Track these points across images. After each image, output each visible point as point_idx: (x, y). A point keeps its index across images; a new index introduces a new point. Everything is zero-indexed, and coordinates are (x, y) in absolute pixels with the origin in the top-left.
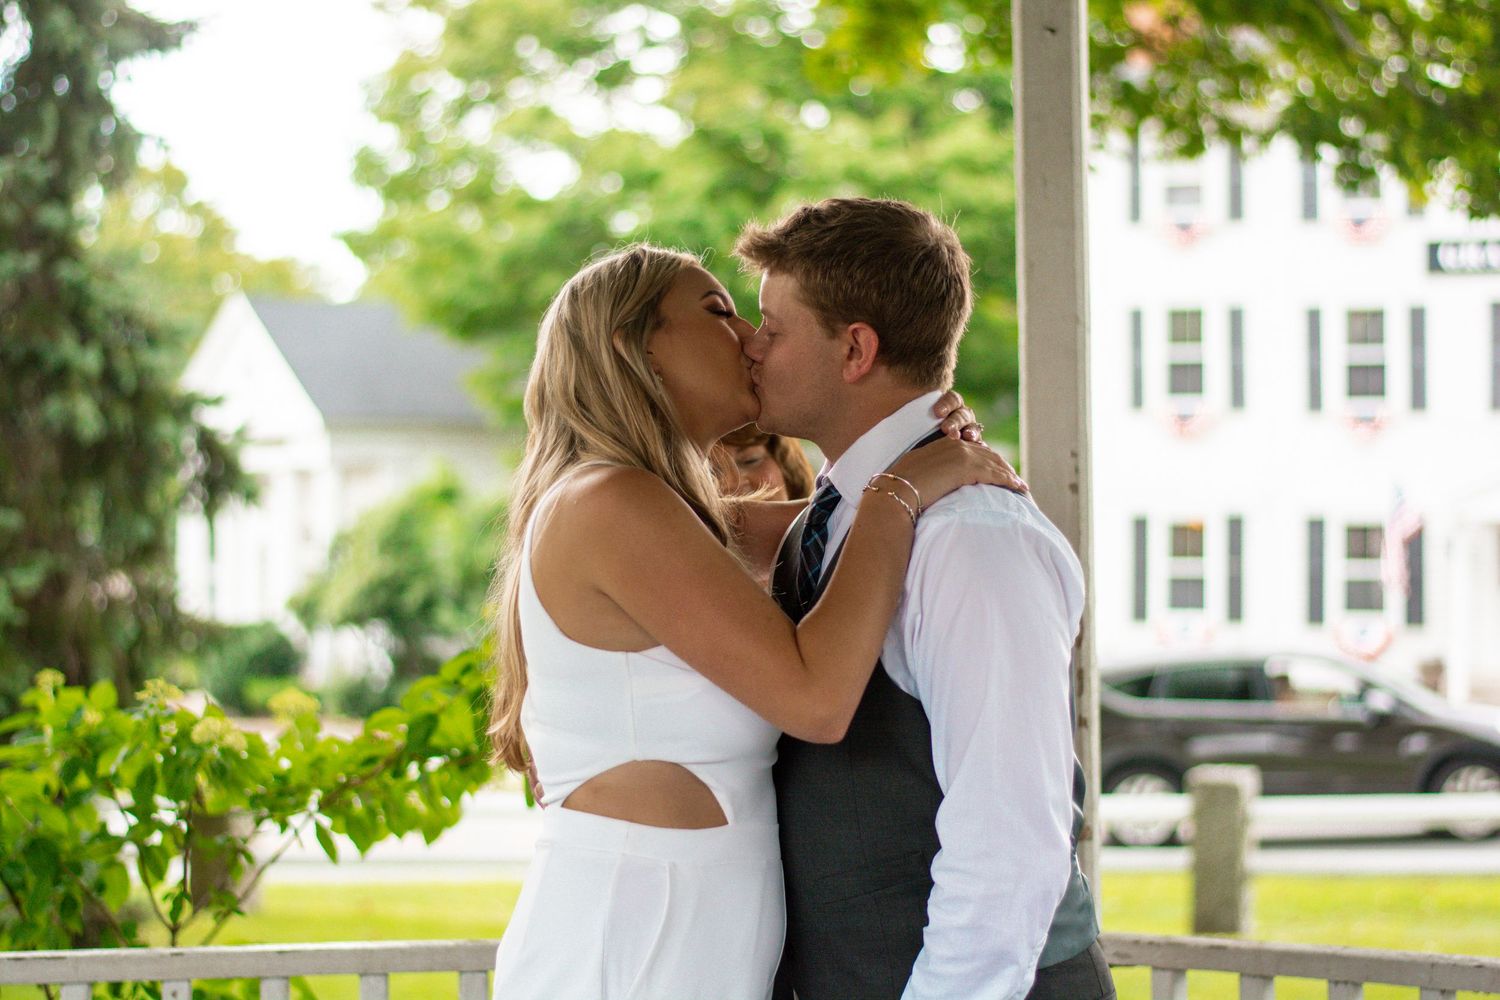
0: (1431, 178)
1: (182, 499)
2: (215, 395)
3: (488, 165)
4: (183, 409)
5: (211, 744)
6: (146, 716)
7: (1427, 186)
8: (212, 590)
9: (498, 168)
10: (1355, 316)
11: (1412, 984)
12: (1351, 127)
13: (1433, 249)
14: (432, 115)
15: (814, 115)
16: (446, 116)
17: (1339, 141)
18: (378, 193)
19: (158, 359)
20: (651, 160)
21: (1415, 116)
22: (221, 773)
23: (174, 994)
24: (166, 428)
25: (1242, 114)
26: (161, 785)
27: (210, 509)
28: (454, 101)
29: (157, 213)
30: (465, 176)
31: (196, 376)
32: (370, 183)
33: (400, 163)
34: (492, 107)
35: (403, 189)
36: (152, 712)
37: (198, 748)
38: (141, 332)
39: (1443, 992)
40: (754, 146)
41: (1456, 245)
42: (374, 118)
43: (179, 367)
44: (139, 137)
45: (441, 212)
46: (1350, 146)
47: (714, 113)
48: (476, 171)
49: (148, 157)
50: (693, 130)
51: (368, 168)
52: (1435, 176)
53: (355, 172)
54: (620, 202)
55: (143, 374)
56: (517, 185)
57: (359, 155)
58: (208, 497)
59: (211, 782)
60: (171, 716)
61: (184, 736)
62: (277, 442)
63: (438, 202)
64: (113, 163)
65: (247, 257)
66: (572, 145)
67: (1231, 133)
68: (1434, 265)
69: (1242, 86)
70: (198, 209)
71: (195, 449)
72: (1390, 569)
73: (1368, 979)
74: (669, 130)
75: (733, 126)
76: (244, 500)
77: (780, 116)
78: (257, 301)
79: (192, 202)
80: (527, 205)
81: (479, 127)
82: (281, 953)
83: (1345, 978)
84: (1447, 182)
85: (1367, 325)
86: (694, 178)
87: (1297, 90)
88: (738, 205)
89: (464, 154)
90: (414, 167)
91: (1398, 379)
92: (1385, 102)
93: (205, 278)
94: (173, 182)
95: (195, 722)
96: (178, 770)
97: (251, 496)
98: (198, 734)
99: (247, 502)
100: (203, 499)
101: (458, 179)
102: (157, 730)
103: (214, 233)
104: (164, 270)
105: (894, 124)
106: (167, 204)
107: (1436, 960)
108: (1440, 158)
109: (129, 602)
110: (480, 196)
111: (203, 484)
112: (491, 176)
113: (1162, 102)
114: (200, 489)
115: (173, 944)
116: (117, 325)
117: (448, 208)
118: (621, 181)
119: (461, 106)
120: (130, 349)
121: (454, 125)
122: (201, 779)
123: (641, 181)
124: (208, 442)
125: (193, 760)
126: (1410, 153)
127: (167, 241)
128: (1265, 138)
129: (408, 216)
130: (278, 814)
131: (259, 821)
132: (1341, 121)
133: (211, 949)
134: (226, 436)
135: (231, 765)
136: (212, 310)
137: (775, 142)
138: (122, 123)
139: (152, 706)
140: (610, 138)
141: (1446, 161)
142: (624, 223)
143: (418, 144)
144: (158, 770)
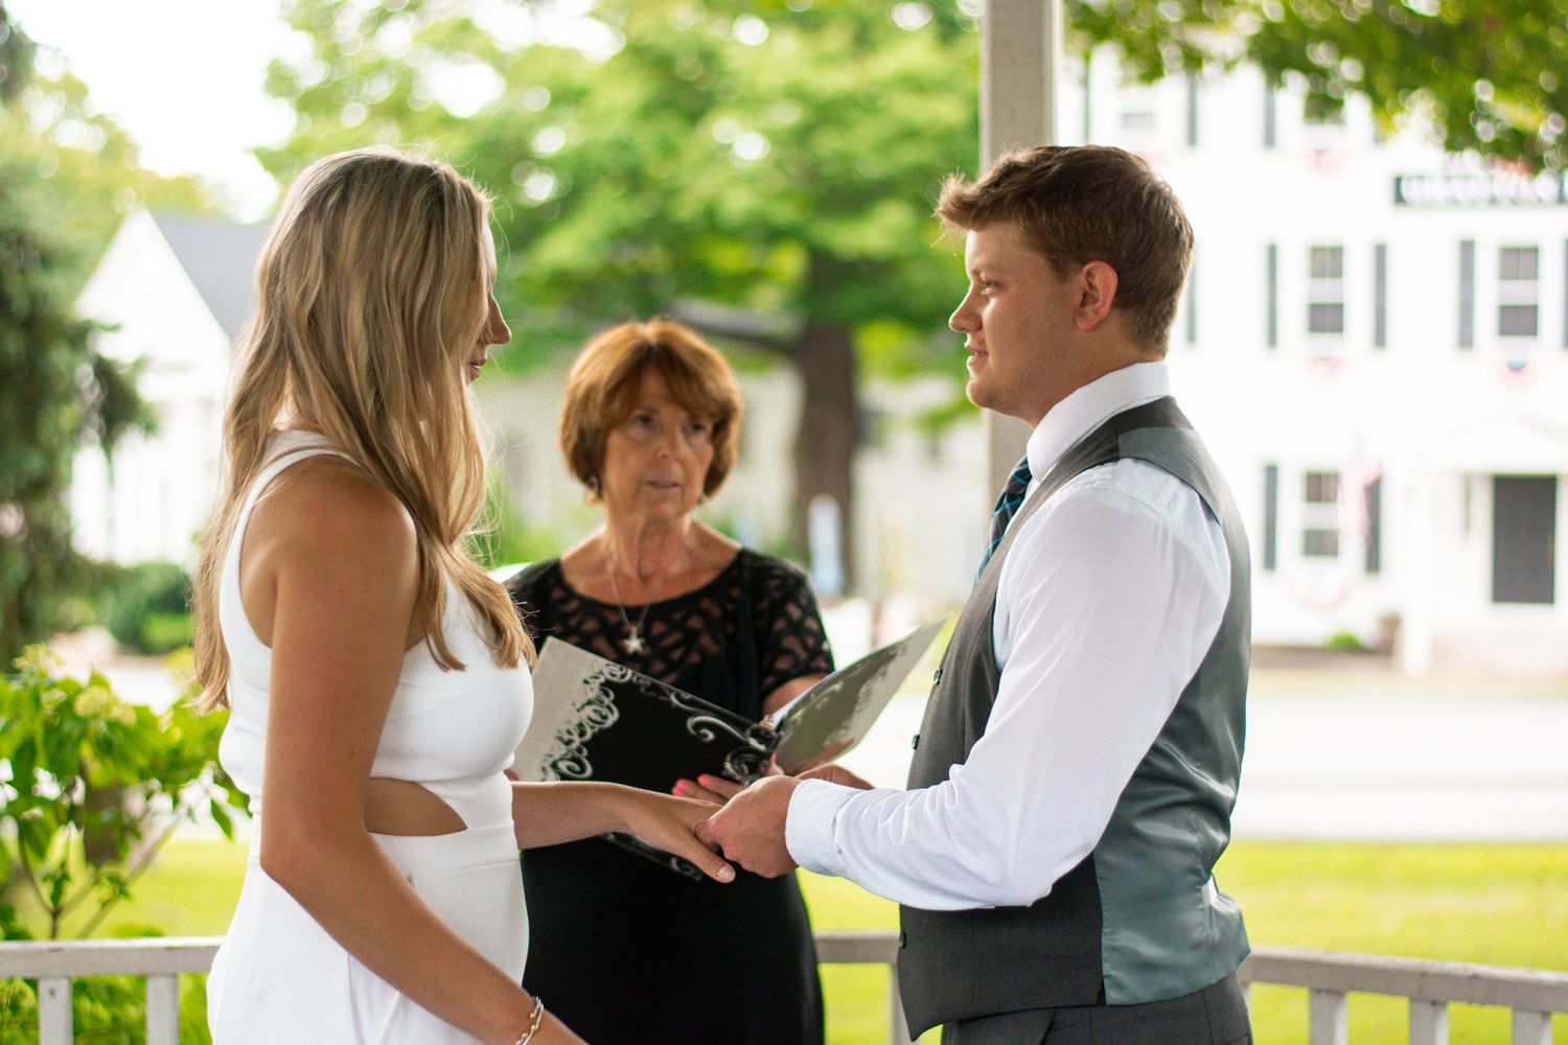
0: (1402, 109)
1: (76, 433)
2: (114, 321)
3: (407, 79)
4: (79, 336)
5: (96, 716)
6: (25, 684)
7: (1397, 118)
8: (110, 524)
9: (415, 83)
10: (1316, 251)
11: (1400, 993)
12: (1321, 55)
13: (1398, 181)
14: (348, 25)
15: (750, 32)
16: (362, 27)
17: (1308, 69)
18: (291, 105)
19: (53, 283)
20: (579, 77)
21: (1389, 44)
22: (106, 747)
23: (52, 993)
24: (59, 356)
25: (1205, 39)
26: (42, 757)
27: (108, 441)
28: (372, 11)
29: (56, 124)
30: (382, 89)
31: (92, 301)
32: (282, 95)
33: (313, 75)
34: (412, 16)
35: (317, 103)
36: (32, 682)
37: (83, 722)
38: (36, 254)
39: (1434, 1003)
40: (686, 65)
41: (1421, 178)
42: (287, 26)
43: (76, 291)
44: (34, 46)
45: (356, 128)
46: (1317, 74)
47: (645, 26)
48: (394, 84)
49: (44, 66)
50: (623, 45)
51: (279, 80)
52: (1407, 107)
53: (267, 83)
54: (545, 119)
55: (37, 300)
56: (435, 101)
57: (270, 66)
58: (104, 431)
59: (96, 755)
60: (53, 685)
61: (66, 707)
62: (179, 368)
63: (353, 116)
64: (6, 73)
65: (150, 174)
66: (496, 59)
67: (1193, 60)
68: (1399, 198)
69: (1205, 10)
70: (99, 120)
71: (92, 378)
72: (1347, 515)
73: (1353, 988)
74: (599, 44)
75: (666, 43)
76: (143, 432)
77: (714, 31)
78: (162, 219)
79: (92, 114)
80: (447, 122)
81: (397, 38)
82: (170, 949)
83: (1327, 986)
84: (1420, 114)
85: (1327, 261)
86: (625, 95)
87: (1263, 15)
88: (669, 125)
89: (381, 66)
90: (328, 81)
91: (1358, 317)
92: (1357, 29)
93: (106, 194)
94: (73, 92)
95: (79, 691)
96: (60, 745)
97: (150, 428)
98: (82, 706)
99: (146, 436)
100: (100, 432)
101: (373, 94)
102: (37, 701)
103: (116, 147)
104: (64, 185)
105: (835, 39)
106: (68, 114)
107: (1427, 969)
108: (1413, 88)
109: (21, 539)
110: (398, 110)
111: (100, 415)
112: (409, 90)
113: (1119, 24)
114: (97, 419)
115: (54, 933)
116: (9, 246)
117: (364, 124)
118: (548, 96)
119: (379, 14)
120: (22, 271)
121: (372, 34)
122: (86, 751)
123: (568, 97)
124: (105, 371)
125: (76, 733)
126: (1383, 82)
127: (67, 155)
128: (1229, 66)
129: (320, 130)
130: (169, 786)
131: (149, 796)
132: (1308, 48)
133: (93, 943)
134: (123, 366)
135: (118, 738)
136: (110, 231)
137: (709, 57)
138: (16, 31)
139: (32, 674)
140: (535, 52)
141: (1419, 92)
142: (550, 142)
143: (332, 55)
144: (39, 740)
